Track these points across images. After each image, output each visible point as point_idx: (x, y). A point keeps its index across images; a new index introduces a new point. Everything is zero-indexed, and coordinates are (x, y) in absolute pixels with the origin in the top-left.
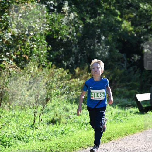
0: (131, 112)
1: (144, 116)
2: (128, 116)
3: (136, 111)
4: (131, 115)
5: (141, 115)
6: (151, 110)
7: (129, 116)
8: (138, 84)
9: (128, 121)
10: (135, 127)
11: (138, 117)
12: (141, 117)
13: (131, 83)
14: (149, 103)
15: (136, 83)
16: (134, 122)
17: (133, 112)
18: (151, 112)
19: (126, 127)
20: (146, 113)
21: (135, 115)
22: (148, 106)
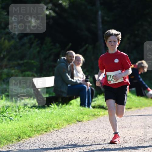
0: (25, 105)
1: (46, 111)
2: (20, 111)
3: (32, 103)
4: (26, 109)
5: (41, 110)
6: (55, 103)
7: (22, 112)
8: (35, 62)
9: (21, 119)
10: (32, 127)
11: (36, 112)
12: (41, 112)
13: (25, 61)
14: (52, 91)
15: (33, 61)
16: (30, 120)
17: (29, 106)
18: (55, 104)
19: (18, 127)
20: (48, 106)
21: (31, 109)
22: (51, 96)
